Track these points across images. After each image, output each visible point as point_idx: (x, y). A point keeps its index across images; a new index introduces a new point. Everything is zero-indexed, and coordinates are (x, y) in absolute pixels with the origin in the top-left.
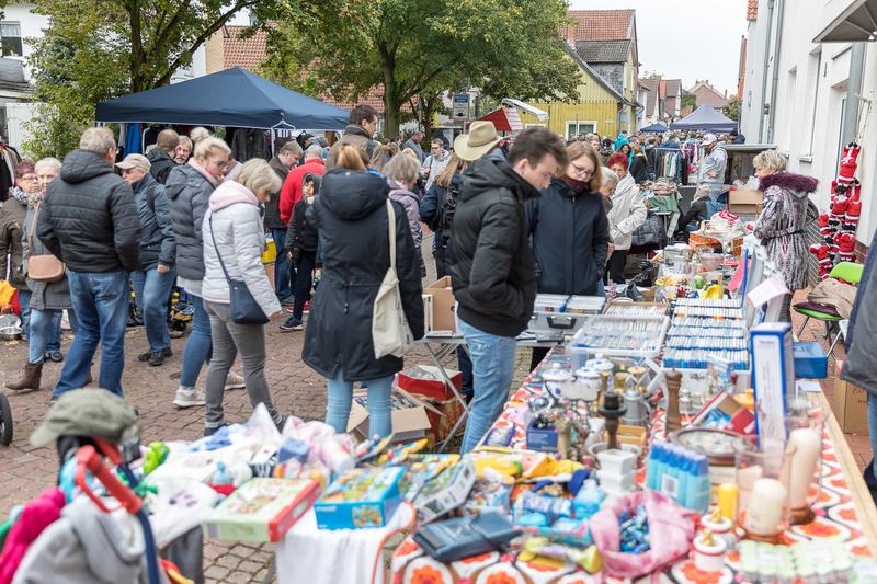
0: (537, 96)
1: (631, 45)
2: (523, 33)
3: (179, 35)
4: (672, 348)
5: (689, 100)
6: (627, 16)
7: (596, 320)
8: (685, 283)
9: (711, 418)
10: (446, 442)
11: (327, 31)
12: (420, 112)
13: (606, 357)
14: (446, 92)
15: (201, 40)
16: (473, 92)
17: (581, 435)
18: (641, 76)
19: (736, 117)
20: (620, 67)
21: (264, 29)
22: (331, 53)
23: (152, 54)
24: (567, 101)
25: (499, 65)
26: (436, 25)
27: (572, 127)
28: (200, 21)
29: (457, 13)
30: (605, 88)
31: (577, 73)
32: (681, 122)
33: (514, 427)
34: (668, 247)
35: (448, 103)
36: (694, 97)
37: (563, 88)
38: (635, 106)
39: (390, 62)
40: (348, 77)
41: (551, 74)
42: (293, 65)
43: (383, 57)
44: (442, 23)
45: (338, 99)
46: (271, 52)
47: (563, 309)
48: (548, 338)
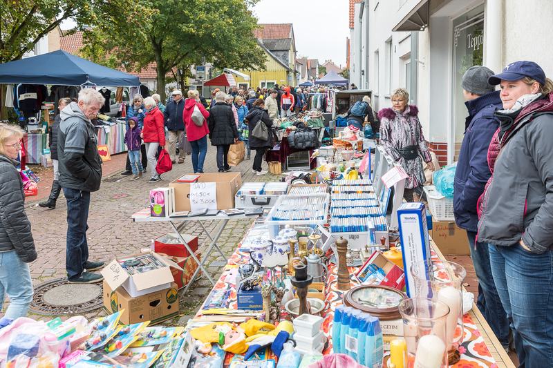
0: (243, 67)
1: (292, 41)
2: (234, 33)
3: (26, 33)
4: (335, 217)
5: (323, 70)
6: (289, 27)
7: (283, 199)
8: (335, 169)
9: (369, 271)
10: (188, 286)
11: (119, 31)
12: (178, 77)
13: (292, 226)
14: (193, 66)
15: (41, 36)
16: (208, 66)
17: (278, 296)
18: (297, 58)
19: (347, 77)
20: (286, 52)
21: (81, 30)
22: (124, 45)
23: (8, 44)
24: (260, 70)
25: (221, 50)
26: (184, 28)
27: (263, 84)
28: (40, 25)
29: (196, 22)
30: (280, 63)
31: (264, 55)
32: (319, 80)
33: (229, 288)
34: (321, 148)
35: (193, 71)
36: (325, 68)
37: (257, 63)
38: (296, 72)
39: (158, 48)
40: (134, 58)
41: (251, 56)
42: (100, 51)
43: (155, 47)
44: (188, 27)
45: (129, 71)
46: (86, 43)
47: (262, 192)
48: (252, 213)
